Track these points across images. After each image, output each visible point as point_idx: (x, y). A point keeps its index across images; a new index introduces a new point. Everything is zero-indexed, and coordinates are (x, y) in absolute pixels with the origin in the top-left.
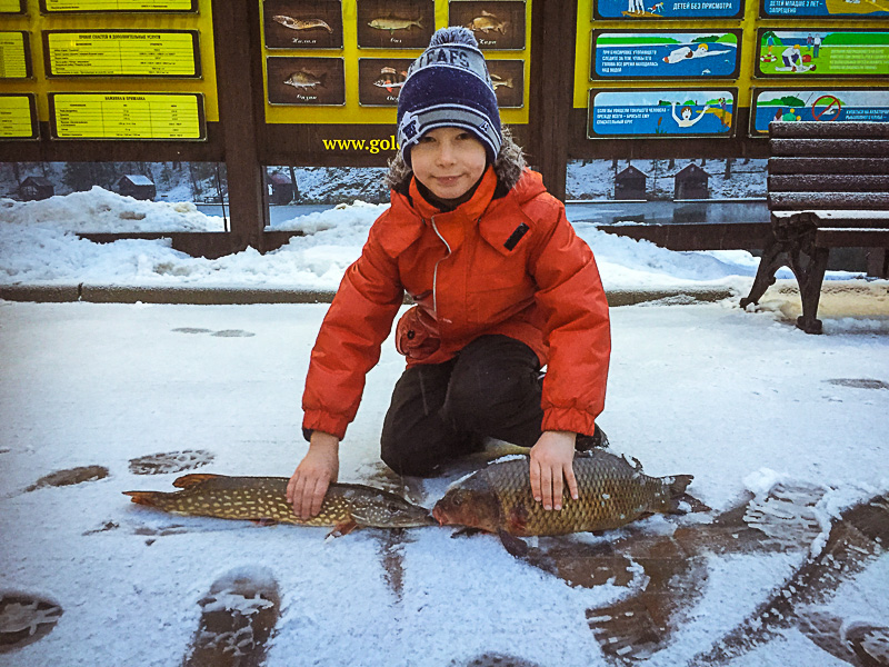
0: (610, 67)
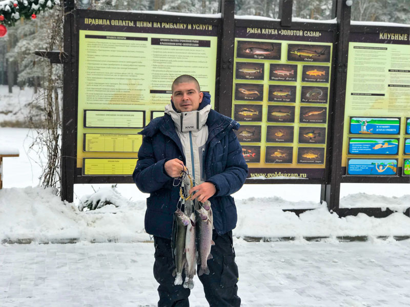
0: (354, 150)
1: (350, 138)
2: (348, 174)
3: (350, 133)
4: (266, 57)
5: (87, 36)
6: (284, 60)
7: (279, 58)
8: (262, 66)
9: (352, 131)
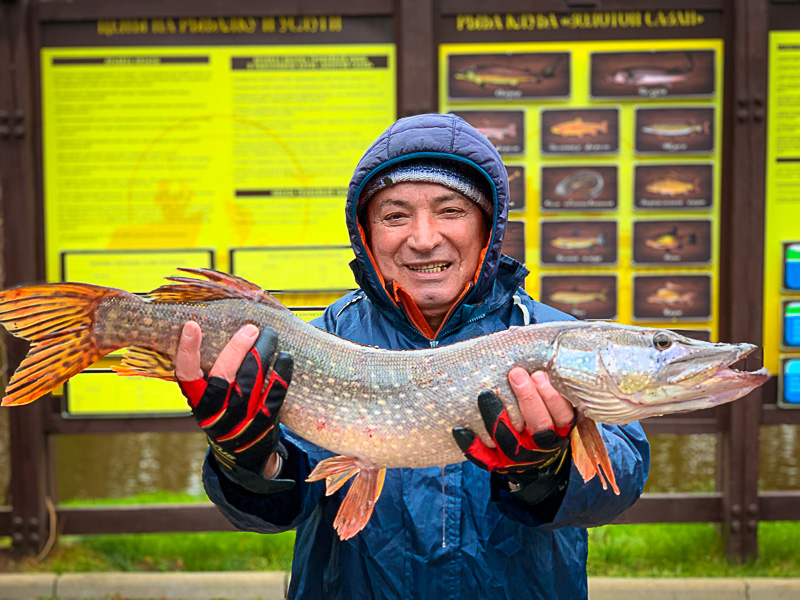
1: (786, 304)
2: (785, 401)
3: (786, 285)
4: (529, 94)
5: (57, 62)
6: (580, 96)
7: (565, 90)
8: (518, 117)
9: (791, 282)
